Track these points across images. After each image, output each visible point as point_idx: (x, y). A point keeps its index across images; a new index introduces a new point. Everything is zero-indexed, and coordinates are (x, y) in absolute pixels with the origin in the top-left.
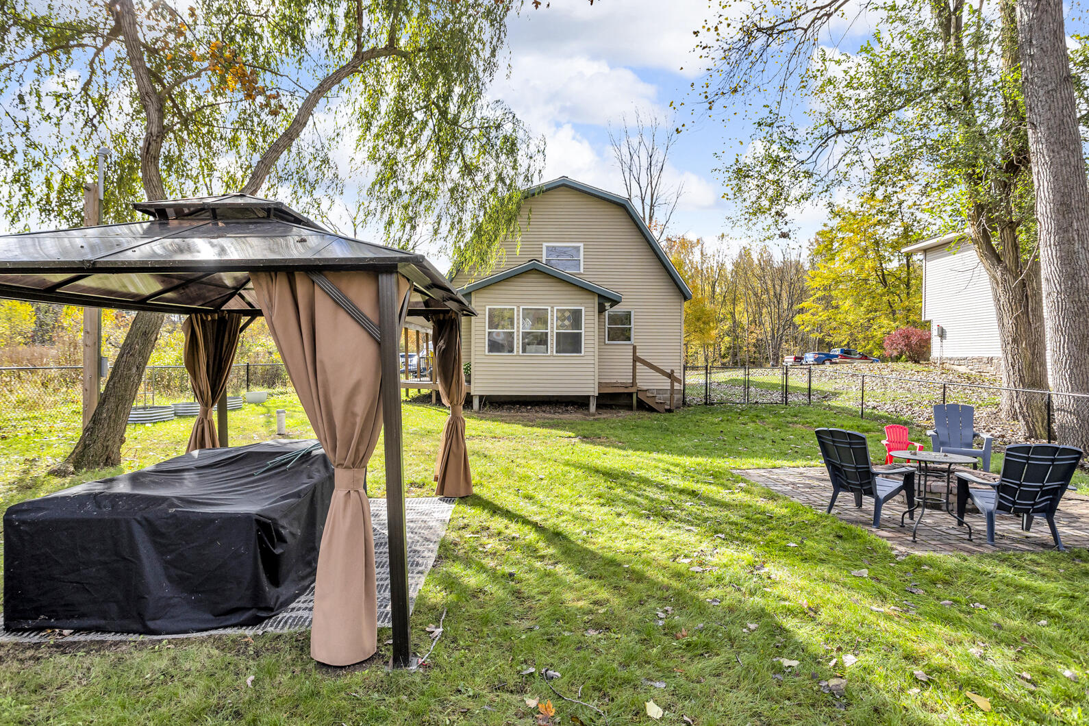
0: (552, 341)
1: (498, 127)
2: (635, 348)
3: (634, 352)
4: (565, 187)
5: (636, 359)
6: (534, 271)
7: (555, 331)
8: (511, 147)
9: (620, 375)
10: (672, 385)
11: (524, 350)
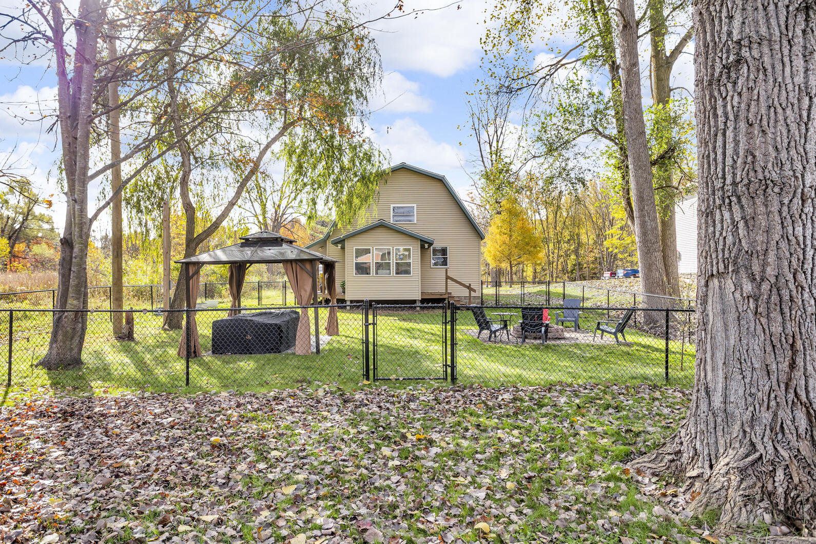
0: (393, 268)
1: (361, 146)
2: (446, 271)
3: (446, 273)
4: (403, 169)
5: (447, 278)
6: (381, 226)
7: (395, 261)
8: (368, 157)
9: (438, 287)
10: (470, 294)
11: (377, 273)
